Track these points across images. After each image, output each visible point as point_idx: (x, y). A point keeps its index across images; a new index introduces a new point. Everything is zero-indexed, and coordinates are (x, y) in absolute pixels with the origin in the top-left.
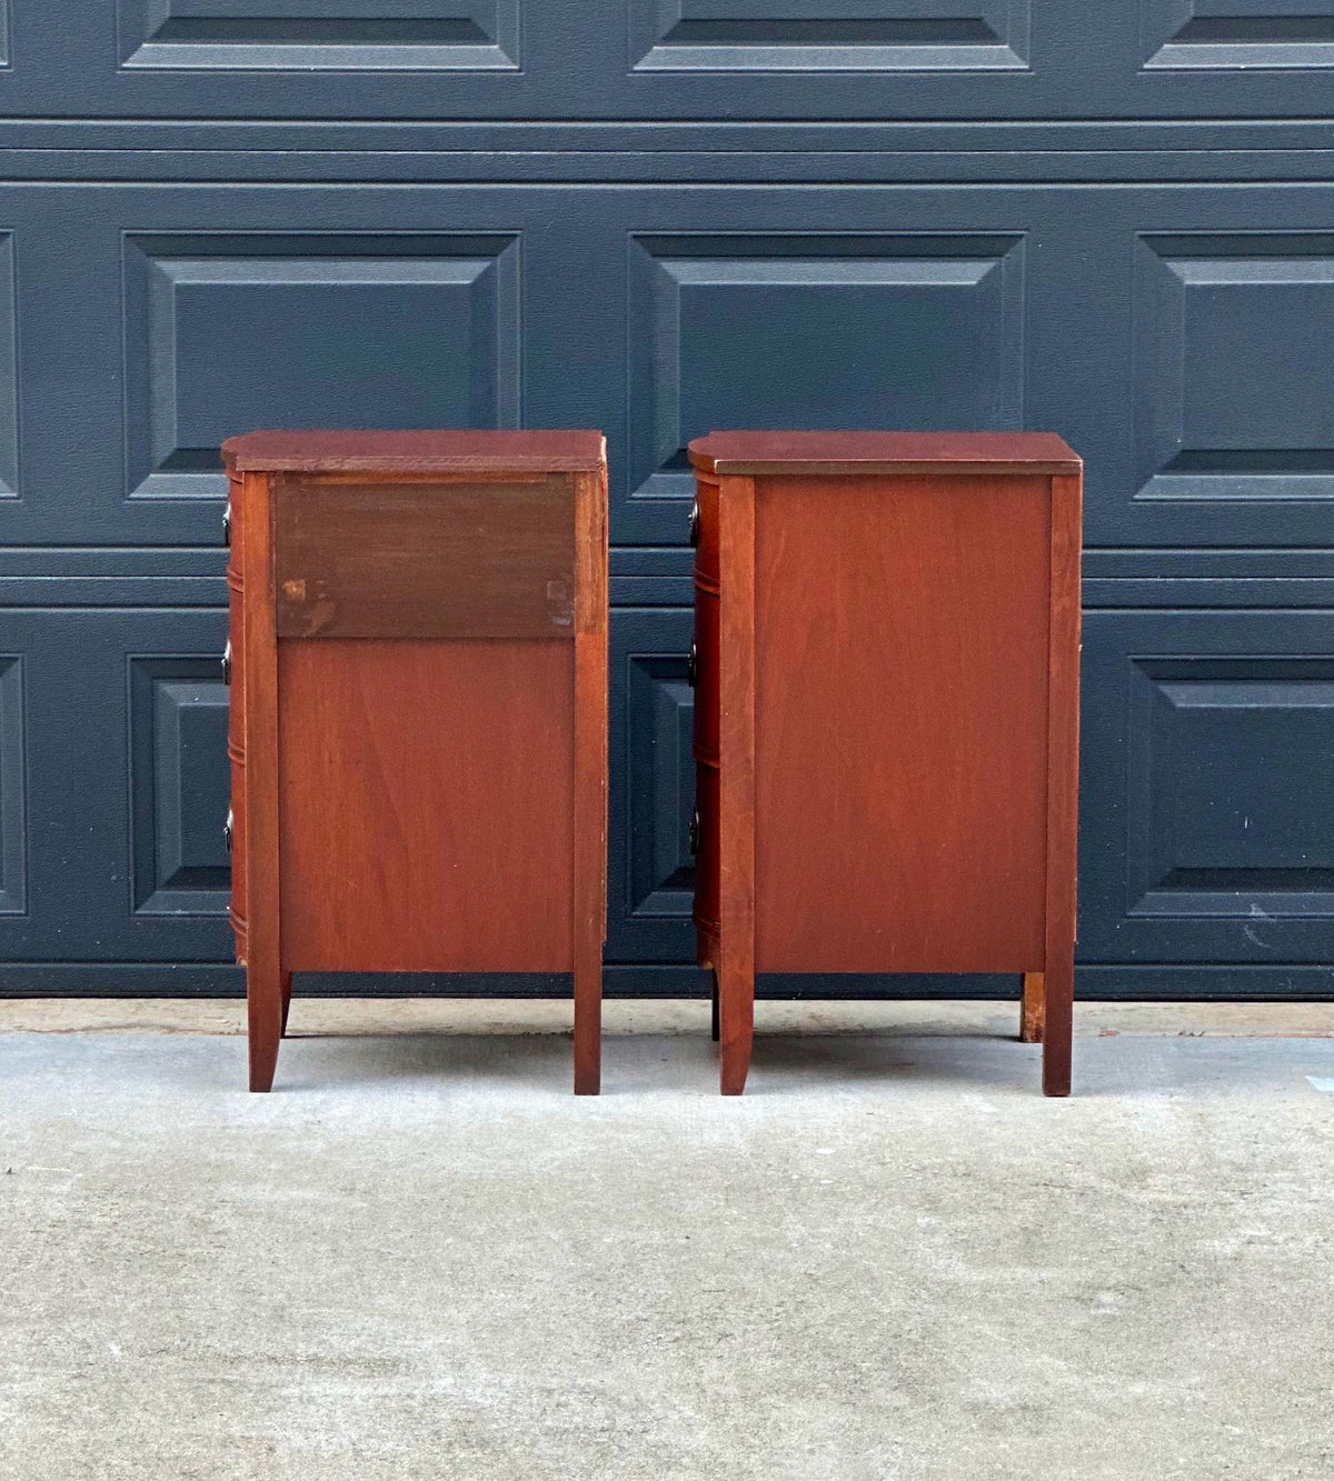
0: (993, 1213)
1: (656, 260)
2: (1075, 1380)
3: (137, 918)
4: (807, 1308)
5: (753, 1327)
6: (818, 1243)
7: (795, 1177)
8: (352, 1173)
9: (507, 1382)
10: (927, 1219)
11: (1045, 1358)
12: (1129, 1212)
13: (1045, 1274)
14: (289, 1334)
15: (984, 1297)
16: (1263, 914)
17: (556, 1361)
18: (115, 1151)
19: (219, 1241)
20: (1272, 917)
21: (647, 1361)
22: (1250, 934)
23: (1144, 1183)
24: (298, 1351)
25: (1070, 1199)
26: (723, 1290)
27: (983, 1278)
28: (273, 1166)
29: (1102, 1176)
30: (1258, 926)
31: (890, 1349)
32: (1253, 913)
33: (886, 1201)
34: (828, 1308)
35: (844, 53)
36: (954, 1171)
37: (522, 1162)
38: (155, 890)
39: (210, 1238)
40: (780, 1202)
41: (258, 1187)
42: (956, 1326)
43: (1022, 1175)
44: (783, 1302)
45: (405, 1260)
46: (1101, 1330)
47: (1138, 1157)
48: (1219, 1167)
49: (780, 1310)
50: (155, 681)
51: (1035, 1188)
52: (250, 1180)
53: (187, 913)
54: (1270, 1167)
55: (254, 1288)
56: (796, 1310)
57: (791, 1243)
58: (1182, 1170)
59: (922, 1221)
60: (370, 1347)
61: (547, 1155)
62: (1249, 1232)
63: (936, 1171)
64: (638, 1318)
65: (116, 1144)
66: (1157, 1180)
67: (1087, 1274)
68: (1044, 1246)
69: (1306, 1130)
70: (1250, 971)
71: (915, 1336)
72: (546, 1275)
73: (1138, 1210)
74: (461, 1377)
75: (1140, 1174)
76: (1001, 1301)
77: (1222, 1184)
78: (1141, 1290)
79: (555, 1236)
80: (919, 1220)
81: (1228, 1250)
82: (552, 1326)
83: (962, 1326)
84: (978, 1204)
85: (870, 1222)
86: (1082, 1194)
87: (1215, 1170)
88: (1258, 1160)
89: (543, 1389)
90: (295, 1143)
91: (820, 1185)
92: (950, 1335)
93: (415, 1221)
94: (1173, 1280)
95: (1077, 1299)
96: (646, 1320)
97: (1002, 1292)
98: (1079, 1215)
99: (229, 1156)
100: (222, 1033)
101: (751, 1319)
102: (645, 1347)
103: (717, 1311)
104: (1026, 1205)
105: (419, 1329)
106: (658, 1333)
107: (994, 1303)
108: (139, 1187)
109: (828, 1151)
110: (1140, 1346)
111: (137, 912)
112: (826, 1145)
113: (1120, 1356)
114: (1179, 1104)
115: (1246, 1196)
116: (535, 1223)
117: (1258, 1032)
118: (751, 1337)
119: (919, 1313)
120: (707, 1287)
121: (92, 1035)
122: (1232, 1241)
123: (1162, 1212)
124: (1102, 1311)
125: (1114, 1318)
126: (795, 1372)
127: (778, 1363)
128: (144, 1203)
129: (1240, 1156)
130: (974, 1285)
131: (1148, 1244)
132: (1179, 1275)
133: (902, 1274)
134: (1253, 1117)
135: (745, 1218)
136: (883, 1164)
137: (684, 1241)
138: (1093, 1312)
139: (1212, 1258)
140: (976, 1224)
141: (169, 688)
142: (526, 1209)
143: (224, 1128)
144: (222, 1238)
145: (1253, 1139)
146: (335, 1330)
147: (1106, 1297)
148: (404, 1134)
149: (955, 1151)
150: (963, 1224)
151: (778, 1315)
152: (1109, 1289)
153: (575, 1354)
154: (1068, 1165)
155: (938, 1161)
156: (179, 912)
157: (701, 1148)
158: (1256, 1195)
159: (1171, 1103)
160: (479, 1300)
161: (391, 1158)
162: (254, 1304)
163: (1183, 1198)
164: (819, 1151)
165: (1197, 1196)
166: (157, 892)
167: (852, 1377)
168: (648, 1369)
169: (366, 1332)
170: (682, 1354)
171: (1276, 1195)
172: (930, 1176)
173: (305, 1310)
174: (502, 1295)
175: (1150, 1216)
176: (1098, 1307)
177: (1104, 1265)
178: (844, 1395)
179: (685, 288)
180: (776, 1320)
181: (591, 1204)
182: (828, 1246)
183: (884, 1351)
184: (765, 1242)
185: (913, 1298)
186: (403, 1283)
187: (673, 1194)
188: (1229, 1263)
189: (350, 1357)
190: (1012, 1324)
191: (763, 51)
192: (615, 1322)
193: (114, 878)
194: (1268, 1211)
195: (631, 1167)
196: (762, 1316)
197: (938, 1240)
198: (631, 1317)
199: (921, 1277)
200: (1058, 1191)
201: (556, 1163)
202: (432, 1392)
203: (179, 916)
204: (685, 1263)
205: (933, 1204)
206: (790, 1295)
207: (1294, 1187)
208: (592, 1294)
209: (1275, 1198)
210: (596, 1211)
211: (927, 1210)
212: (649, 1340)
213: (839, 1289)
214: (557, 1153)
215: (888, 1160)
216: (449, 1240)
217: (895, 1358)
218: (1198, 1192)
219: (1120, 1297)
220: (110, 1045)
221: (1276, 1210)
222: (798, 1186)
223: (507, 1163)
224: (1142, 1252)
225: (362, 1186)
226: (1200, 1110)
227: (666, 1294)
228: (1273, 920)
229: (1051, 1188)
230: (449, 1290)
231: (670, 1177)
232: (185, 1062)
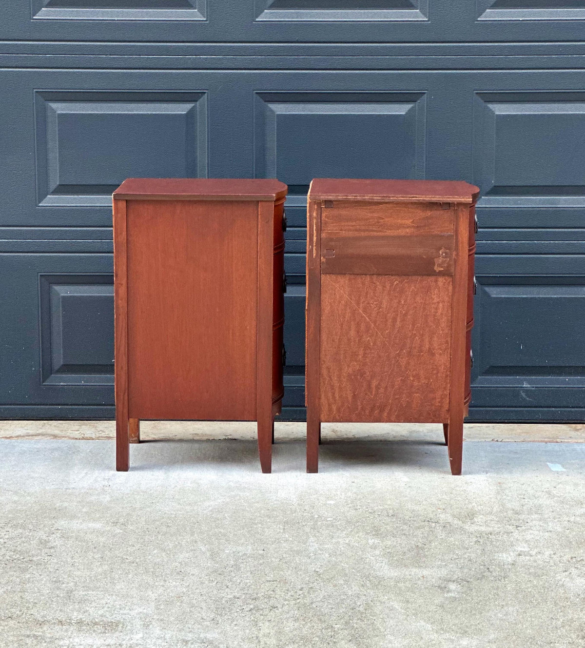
0: (404, 537)
1: (266, 103)
2: (435, 636)
3: (43, 387)
4: (313, 591)
5: (287, 602)
6: (323, 554)
7: (316, 516)
8: (119, 513)
9: (167, 636)
10: (373, 540)
11: (422, 623)
12: (465, 537)
13: (425, 572)
14: (71, 607)
15: (395, 586)
16: (529, 386)
17: (193, 623)
18: (15, 502)
19: (50, 552)
20: (533, 387)
21: (235, 623)
22: (523, 395)
23: (472, 521)
24: (73, 617)
25: (439, 529)
26: (276, 581)
27: (396, 574)
28: (84, 510)
29: (454, 516)
30: (527, 391)
31: (350, 616)
32: (524, 386)
33: (356, 530)
34: (323, 592)
35: (347, 13)
36: (388, 513)
37: (196, 508)
38: (51, 374)
39: (47, 550)
40: (307, 529)
41: (75, 521)
42: (381, 603)
43: (418, 516)
44: (302, 588)
45: (133, 563)
46: (448, 606)
47: (470, 506)
48: (506, 512)
49: (301, 592)
50: (51, 285)
51: (423, 523)
52: (73, 517)
53: (65, 384)
54: (530, 512)
55: (60, 580)
56: (308, 593)
57: (310, 553)
58: (490, 513)
59: (371, 542)
60: (108, 615)
61: (207, 504)
62: (520, 549)
63: (379, 513)
64: (235, 597)
65: (16, 498)
66: (479, 519)
67: (444, 572)
68: (425, 556)
69: (546, 492)
70: (523, 411)
71: (361, 609)
72: (196, 571)
73: (469, 536)
74: (146, 633)
75: (471, 516)
76: (404, 588)
77: (508, 521)
78: (468, 582)
79: (203, 549)
80: (370, 541)
81: (510, 560)
82: (194, 601)
83: (384, 602)
84: (397, 532)
85: (347, 542)
86: (444, 527)
87: (505, 514)
88: (525, 508)
89: (184, 640)
90: (96, 498)
91: (327, 521)
92: (378, 609)
93: (142, 540)
94: (483, 576)
95: (439, 587)
96: (238, 598)
97: (404, 583)
98: (442, 539)
99: (66, 504)
100: (76, 439)
101: (287, 598)
102: (236, 614)
103: (272, 593)
104: (419, 533)
105: (132, 604)
106: (243, 606)
107: (400, 589)
108: (21, 521)
109: (332, 502)
110: (467, 615)
111: (44, 384)
112: (332, 499)
113: (457, 622)
114: (490, 477)
115: (519, 528)
116: (196, 542)
117: (526, 439)
118: (286, 607)
119: (365, 595)
120: (269, 579)
121: (20, 440)
122: (512, 554)
123: (480, 537)
124: (450, 594)
125: (455, 598)
126: (304, 630)
127: (297, 624)
128: (21, 531)
129: (516, 505)
130: (392, 579)
131: (473, 555)
132: (487, 574)
133: (358, 572)
134: (523, 484)
135: (291, 539)
136: (356, 509)
137: (262, 552)
138: (446, 595)
139: (502, 564)
140: (395, 543)
141: (57, 288)
142: (192, 534)
143: (67, 489)
144: (52, 550)
145: (522, 497)
146: (94, 604)
147: (452, 586)
148: (145, 492)
149: (389, 502)
150: (389, 543)
151: (299, 595)
152: (454, 581)
153: (202, 619)
154: (439, 510)
155: (381, 507)
156: (62, 384)
157: (276, 500)
158: (524, 528)
159: (487, 477)
160: (163, 586)
161: (138, 505)
162: (58, 588)
163: (490, 529)
164: (328, 502)
165: (496, 527)
166: (53, 375)
167: (330, 633)
168: (235, 628)
169: (107, 605)
170: (252, 618)
171: (532, 528)
172: (376, 516)
173: (81, 593)
174: (174, 583)
175: (475, 539)
176: (448, 592)
177: (452, 568)
178: (325, 645)
179: (278, 116)
180: (298, 599)
181: (222, 531)
182: (327, 555)
183: (347, 618)
184: (298, 552)
185: (363, 586)
186: (130, 576)
187: (260, 525)
188: (510, 567)
189: (97, 620)
190: (408, 602)
191: (312, 12)
192: (224, 599)
193: (33, 369)
194: (529, 537)
195: (243, 510)
196: (292, 596)
197: (377, 552)
198: (231, 596)
199: (367, 574)
200: (434, 524)
201: (211, 508)
202: (131, 642)
203: (61, 385)
204: (261, 564)
205: (377, 532)
206: (306, 584)
207: (541, 523)
208: (216, 582)
209: (532, 530)
210: (225, 535)
211: (373, 535)
212: (238, 610)
213: (329, 580)
214: (212, 503)
215: (359, 507)
216: (155, 552)
217: (351, 622)
218: (496, 526)
219: (459, 586)
220: (26, 445)
221: (532, 536)
222: (317, 521)
223: (188, 508)
224: (470, 560)
225: (121, 520)
226: (499, 481)
227: (250, 582)
228: (533, 389)
229: (430, 523)
230: (150, 580)
231: (259, 516)
232: (56, 454)
